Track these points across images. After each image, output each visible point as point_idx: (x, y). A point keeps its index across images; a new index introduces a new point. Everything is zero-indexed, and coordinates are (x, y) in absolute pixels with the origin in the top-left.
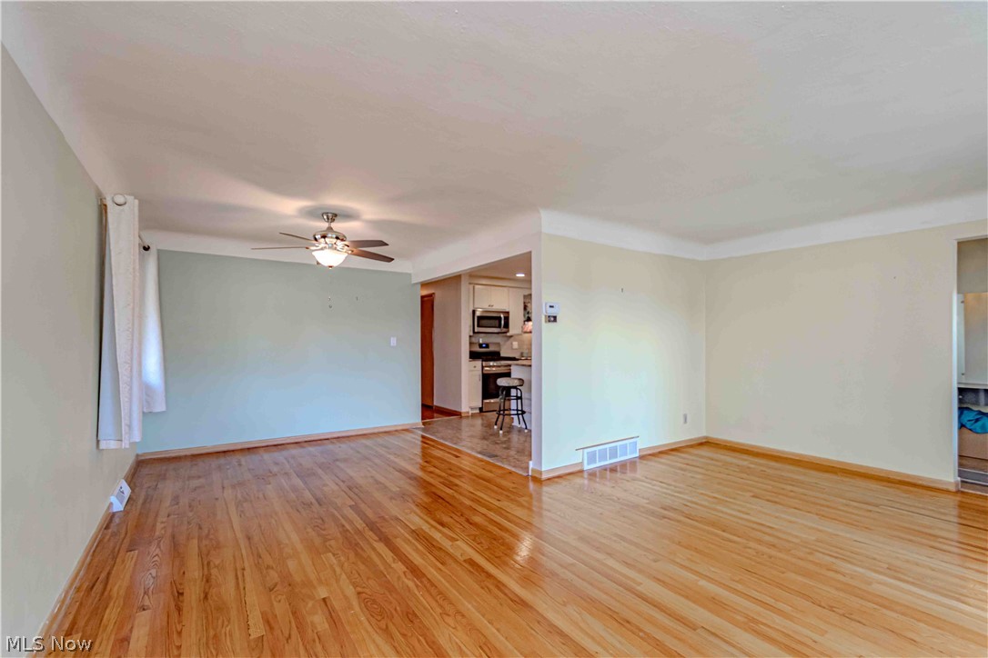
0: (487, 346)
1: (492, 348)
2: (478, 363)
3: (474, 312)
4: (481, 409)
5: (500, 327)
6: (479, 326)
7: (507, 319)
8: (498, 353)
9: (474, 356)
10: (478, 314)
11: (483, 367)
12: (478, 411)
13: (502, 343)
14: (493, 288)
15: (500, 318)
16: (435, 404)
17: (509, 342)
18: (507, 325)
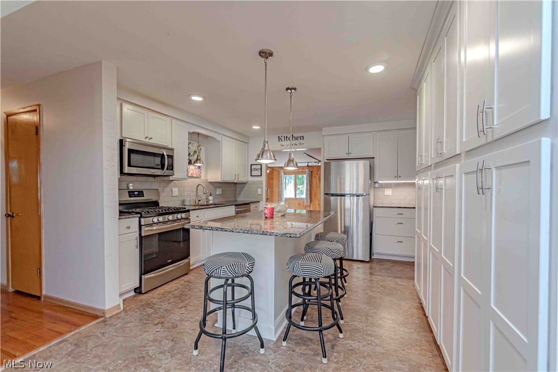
0: (141, 193)
1: (147, 197)
2: (134, 221)
3: (121, 143)
4: (138, 291)
5: (163, 168)
6: (129, 165)
7: (171, 157)
8: (156, 204)
9: (126, 209)
10: (127, 146)
11: (140, 226)
12: (133, 293)
13: (160, 189)
14: (151, 114)
15: (163, 155)
16: (44, 292)
17: (168, 189)
18: (171, 167)
